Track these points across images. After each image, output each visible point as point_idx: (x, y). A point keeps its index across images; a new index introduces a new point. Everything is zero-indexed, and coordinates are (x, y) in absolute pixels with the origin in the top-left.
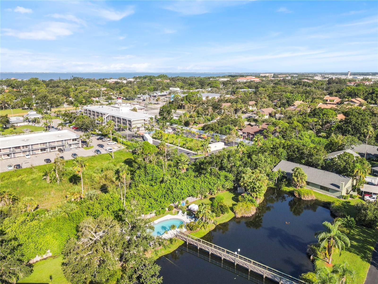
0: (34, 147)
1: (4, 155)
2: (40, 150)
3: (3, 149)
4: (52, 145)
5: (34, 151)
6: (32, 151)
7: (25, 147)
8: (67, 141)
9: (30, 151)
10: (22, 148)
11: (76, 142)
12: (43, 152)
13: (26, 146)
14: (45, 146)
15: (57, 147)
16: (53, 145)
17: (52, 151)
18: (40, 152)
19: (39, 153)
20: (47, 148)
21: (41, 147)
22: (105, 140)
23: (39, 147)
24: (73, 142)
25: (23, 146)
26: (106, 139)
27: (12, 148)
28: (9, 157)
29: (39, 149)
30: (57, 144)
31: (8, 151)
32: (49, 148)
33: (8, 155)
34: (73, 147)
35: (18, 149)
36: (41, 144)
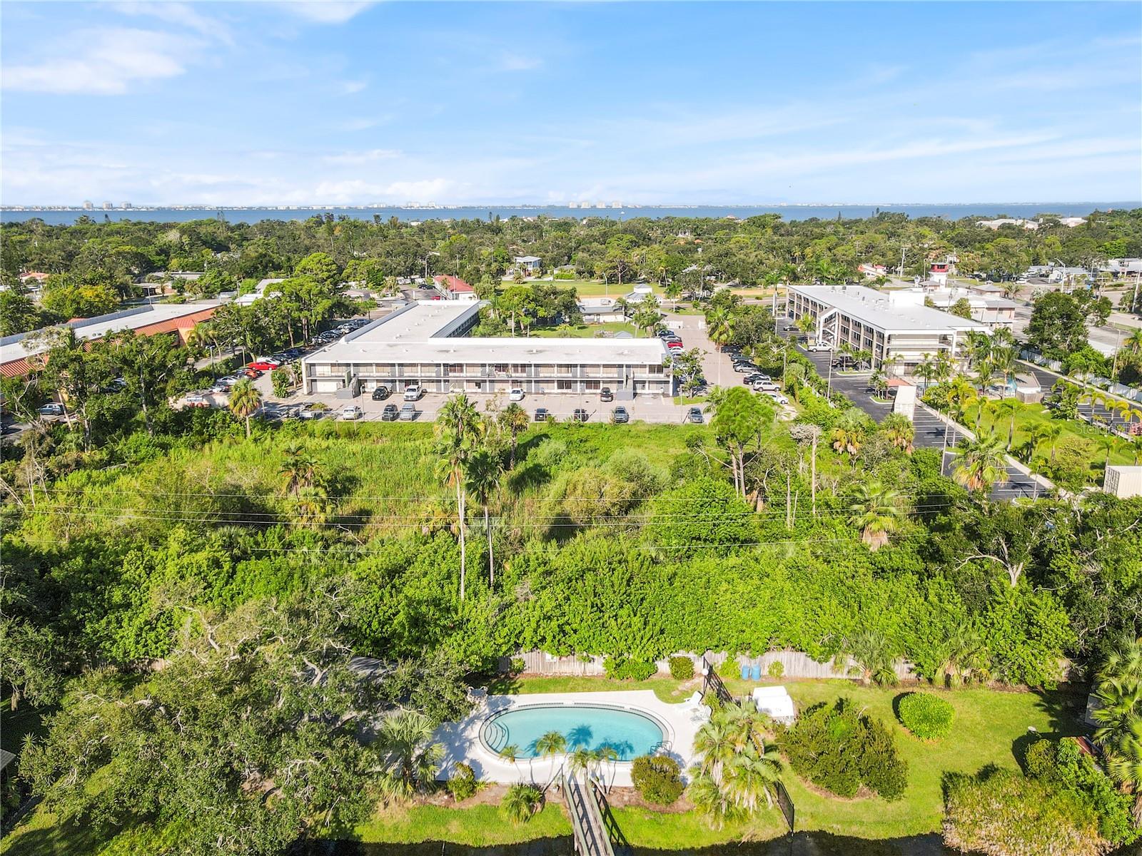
0: (544, 373)
1: (468, 381)
2: (556, 384)
3: (467, 365)
4: (591, 375)
5: (542, 385)
6: (536, 382)
7: (520, 369)
8: (635, 370)
9: (531, 382)
10: (511, 370)
11: (661, 377)
12: (565, 391)
13: (523, 366)
14: (570, 375)
15: (604, 382)
16: (593, 374)
17: (587, 391)
18: (554, 388)
19: (552, 391)
20: (576, 382)
21: (559, 375)
22: (761, 385)
23: (556, 374)
24: (651, 375)
25: (515, 366)
26: (765, 383)
27: (490, 365)
28: (480, 390)
29: (553, 382)
30: (605, 375)
31: (477, 373)
32: (581, 382)
33: (478, 384)
34: (651, 392)
35: (502, 373)
36: (560, 366)
